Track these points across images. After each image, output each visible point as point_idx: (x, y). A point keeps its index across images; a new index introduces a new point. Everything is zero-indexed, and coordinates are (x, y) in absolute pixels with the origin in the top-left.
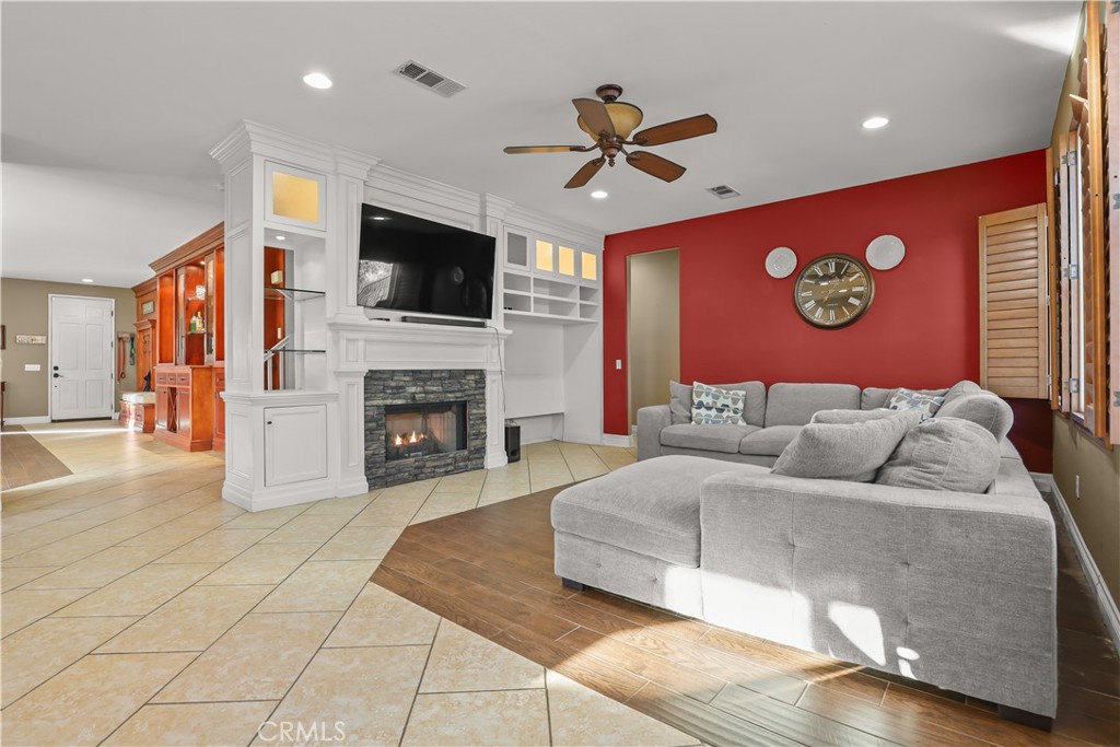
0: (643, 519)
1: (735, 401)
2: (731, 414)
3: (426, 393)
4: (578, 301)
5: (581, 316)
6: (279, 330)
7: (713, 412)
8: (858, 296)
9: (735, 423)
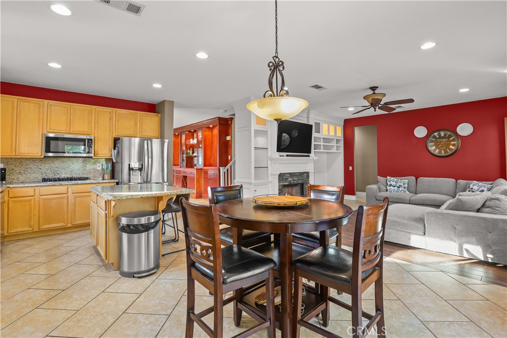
0: (405, 222)
1: (404, 184)
2: (403, 189)
3: (293, 180)
4: (336, 145)
5: (337, 150)
6: (229, 157)
7: (396, 188)
8: (454, 145)
9: (405, 192)
